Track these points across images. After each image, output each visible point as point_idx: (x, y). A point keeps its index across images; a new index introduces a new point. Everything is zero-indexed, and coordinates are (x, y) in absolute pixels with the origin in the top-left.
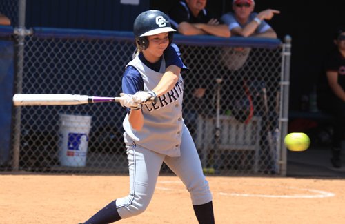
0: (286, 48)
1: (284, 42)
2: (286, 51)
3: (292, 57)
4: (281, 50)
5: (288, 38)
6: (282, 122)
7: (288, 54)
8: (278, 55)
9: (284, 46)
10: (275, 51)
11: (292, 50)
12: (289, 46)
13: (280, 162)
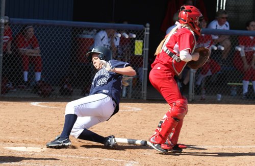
0: (147, 30)
1: (146, 27)
2: (147, 32)
3: (150, 35)
4: (144, 31)
5: (148, 25)
7: (148, 33)
8: (142, 34)
9: (146, 29)
10: (141, 31)
11: (150, 31)
12: (148, 29)
13: (143, 92)
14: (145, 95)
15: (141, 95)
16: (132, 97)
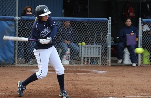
0: (109, 21)
1: (108, 19)
4: (108, 22)
5: (110, 18)
6: (109, 47)
7: (110, 23)
8: (107, 24)
10: (105, 22)
11: (112, 21)
12: (110, 21)
13: (108, 61)
14: (110, 63)
15: (107, 63)
16: (101, 64)
